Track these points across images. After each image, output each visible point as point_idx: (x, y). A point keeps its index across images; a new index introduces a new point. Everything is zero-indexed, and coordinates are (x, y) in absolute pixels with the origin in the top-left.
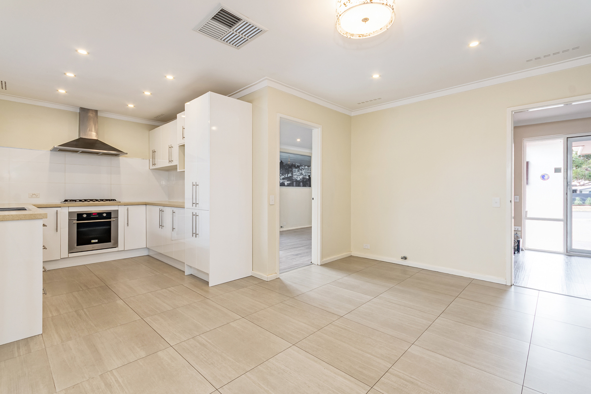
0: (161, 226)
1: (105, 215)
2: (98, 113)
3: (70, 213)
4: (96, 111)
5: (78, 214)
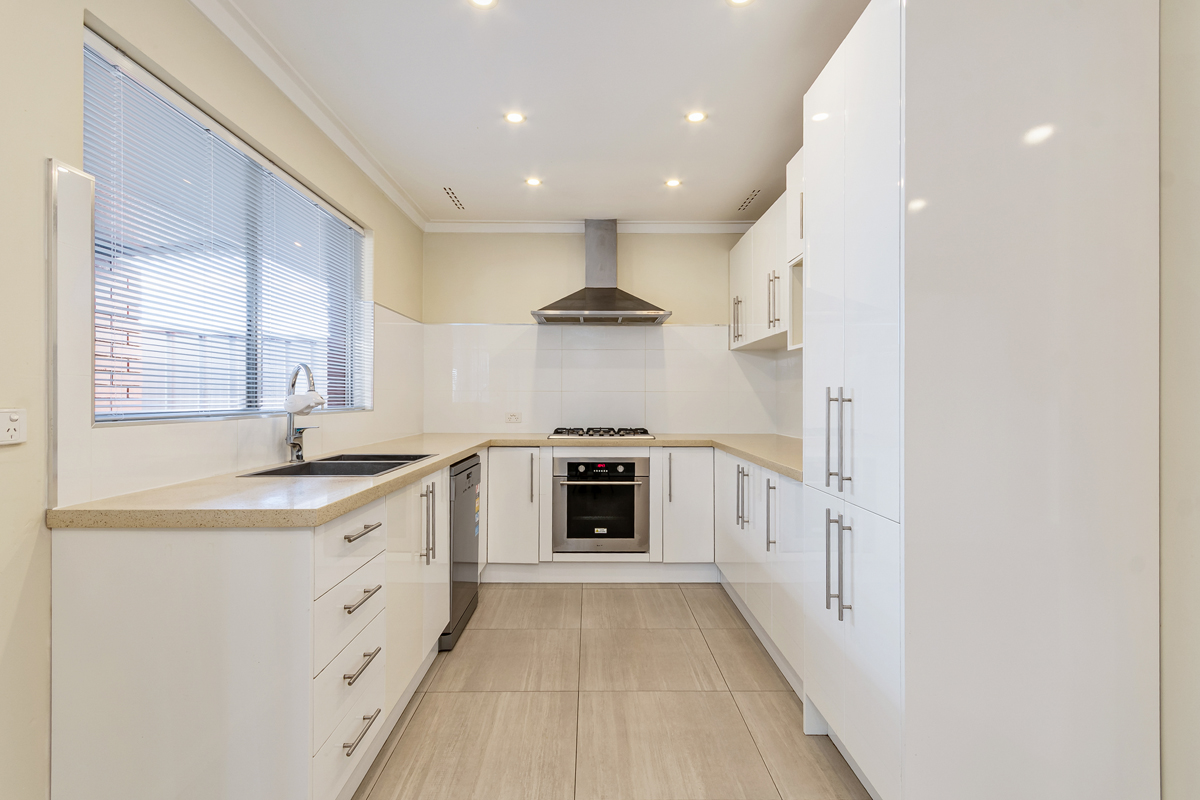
0: (741, 518)
1: (621, 469)
2: (618, 225)
3: (556, 461)
4: (613, 224)
5: (569, 464)
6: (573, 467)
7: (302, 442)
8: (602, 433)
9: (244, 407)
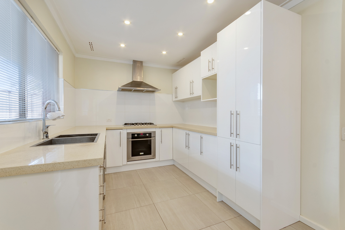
0: (187, 146)
1: (147, 135)
2: (143, 63)
3: (128, 133)
4: (141, 62)
5: (132, 134)
6: (133, 135)
7: (48, 131)
8: (138, 124)
9: (18, 117)
